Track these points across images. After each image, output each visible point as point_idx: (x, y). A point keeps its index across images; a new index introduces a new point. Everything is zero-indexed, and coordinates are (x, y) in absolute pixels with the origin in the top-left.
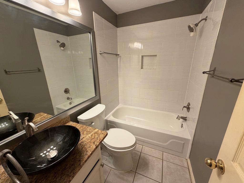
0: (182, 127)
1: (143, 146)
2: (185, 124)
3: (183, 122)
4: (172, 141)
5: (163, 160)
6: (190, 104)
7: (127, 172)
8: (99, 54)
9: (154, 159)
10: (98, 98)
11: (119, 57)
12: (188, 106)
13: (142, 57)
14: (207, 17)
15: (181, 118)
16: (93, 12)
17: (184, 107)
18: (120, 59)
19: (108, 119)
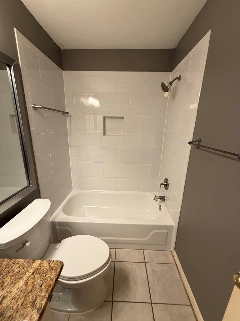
0: (160, 209)
1: (116, 249)
2: (164, 204)
3: (160, 202)
4: (153, 234)
5: (145, 263)
6: (168, 180)
7: (98, 308)
8: (32, 109)
9: (134, 265)
10: (33, 187)
11: (68, 116)
12: (166, 182)
13: (104, 118)
14: (180, 76)
15: (159, 198)
16: (15, 29)
17: (162, 184)
18: (70, 119)
19: (57, 220)
